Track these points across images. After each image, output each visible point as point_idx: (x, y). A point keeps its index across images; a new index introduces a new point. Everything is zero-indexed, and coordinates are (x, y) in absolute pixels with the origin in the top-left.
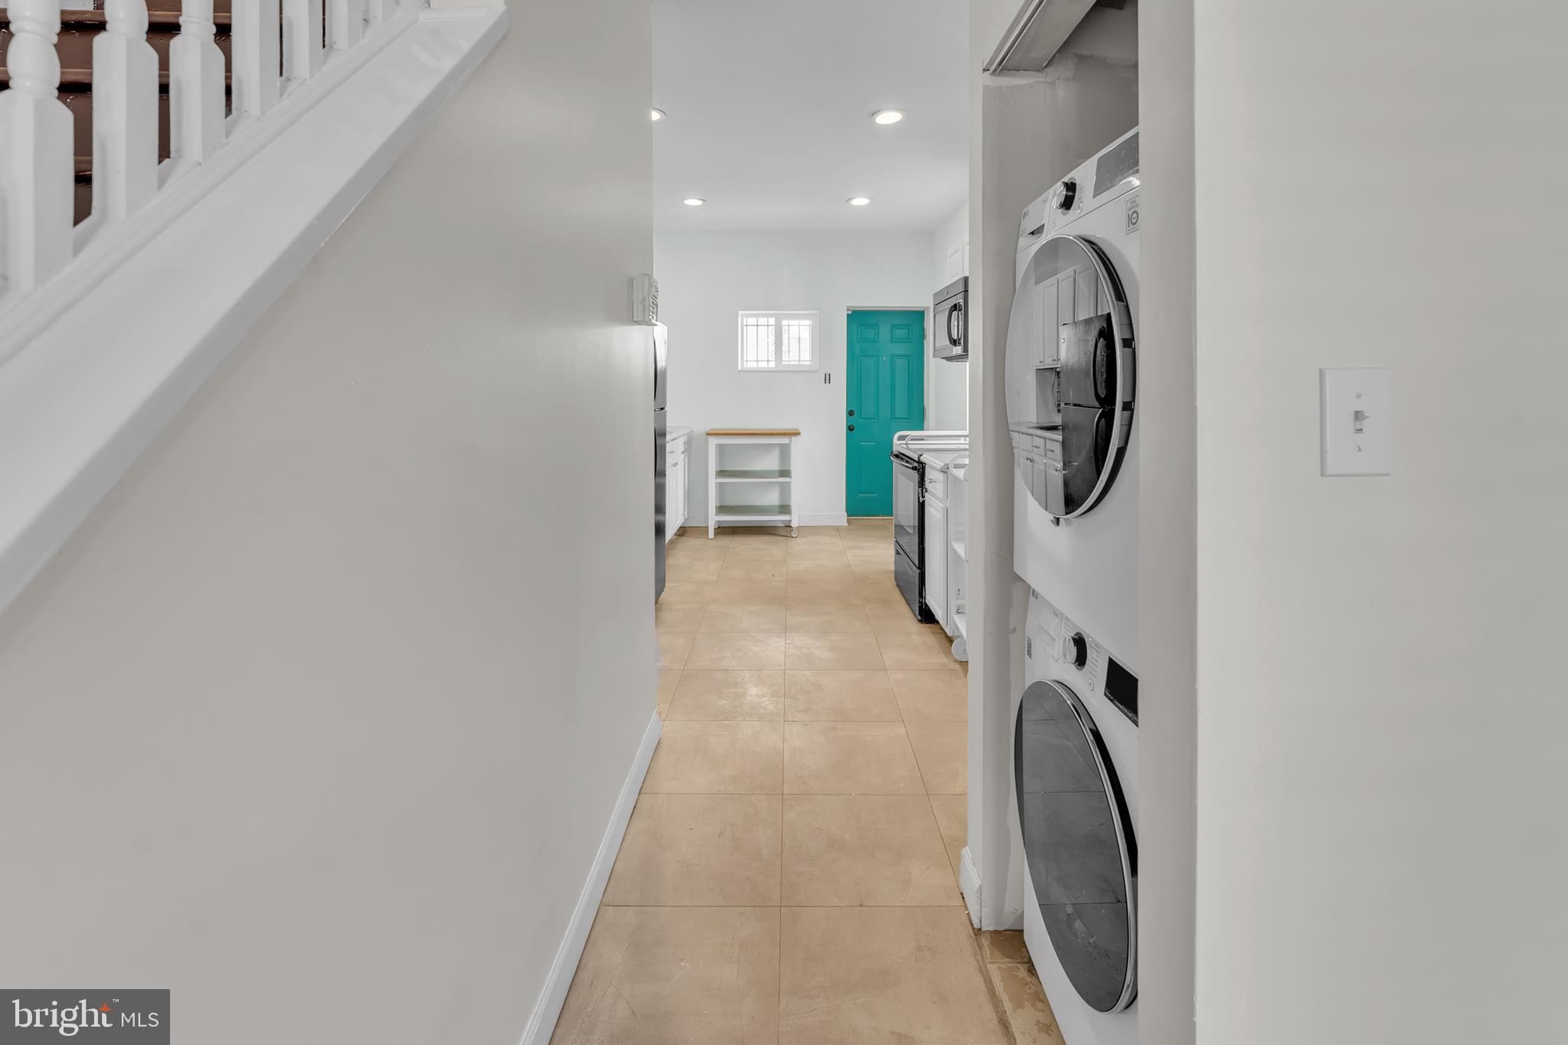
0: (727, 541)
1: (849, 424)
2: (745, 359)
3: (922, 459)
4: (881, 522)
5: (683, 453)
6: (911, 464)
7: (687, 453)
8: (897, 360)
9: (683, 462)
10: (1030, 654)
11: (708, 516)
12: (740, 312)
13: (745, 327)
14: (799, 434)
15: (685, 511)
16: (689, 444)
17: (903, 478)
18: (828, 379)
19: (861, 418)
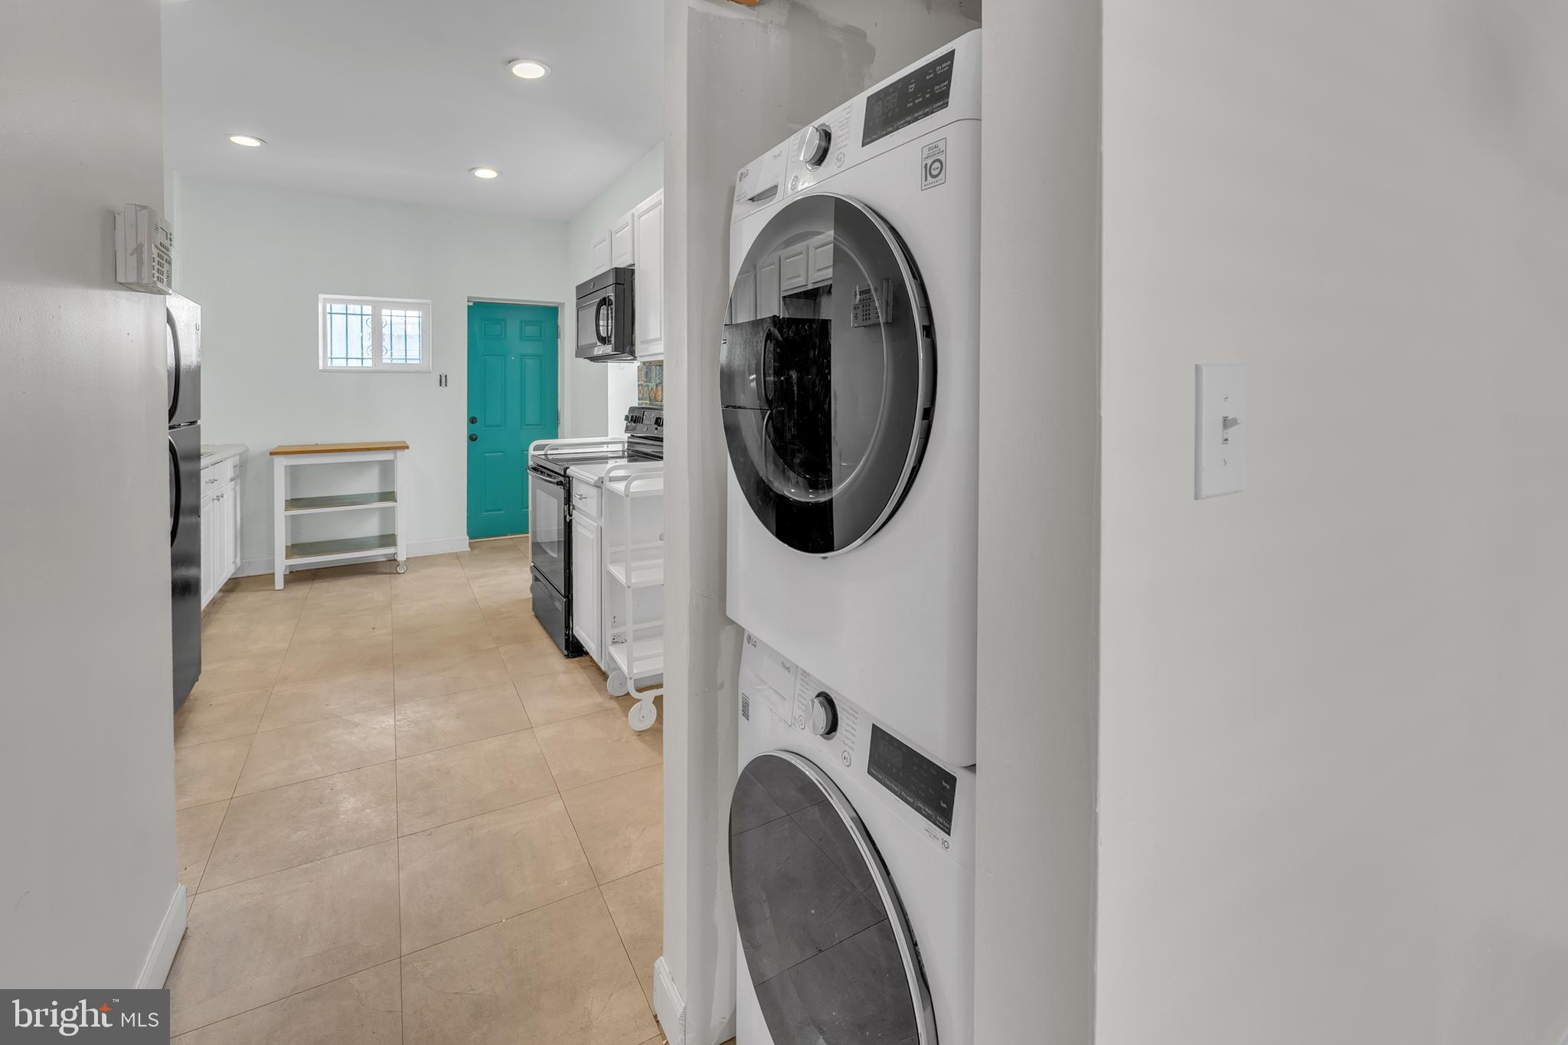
0: (302, 590)
1: (471, 433)
2: (329, 356)
3: (569, 472)
4: (510, 542)
5: (232, 480)
6: (555, 478)
7: (239, 481)
8: (527, 360)
9: (232, 494)
10: (746, 715)
11: (274, 560)
12: (321, 296)
13: (328, 316)
14: (407, 447)
15: (236, 557)
16: (242, 468)
17: (544, 494)
18: (443, 381)
19: (486, 426)
